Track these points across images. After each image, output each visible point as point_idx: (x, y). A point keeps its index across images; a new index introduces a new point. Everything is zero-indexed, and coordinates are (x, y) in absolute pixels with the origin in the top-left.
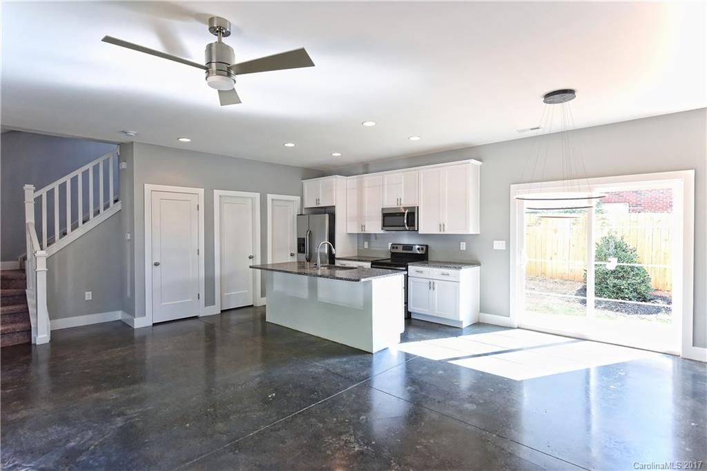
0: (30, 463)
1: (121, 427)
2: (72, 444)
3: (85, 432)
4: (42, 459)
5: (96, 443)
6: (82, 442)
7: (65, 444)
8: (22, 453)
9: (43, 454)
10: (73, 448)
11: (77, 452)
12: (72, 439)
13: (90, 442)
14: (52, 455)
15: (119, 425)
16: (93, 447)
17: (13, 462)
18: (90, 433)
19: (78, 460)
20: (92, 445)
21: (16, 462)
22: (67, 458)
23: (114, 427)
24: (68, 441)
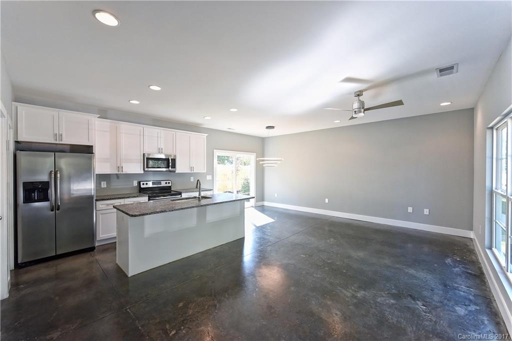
0: (418, 308)
1: (364, 290)
2: (392, 301)
3: (381, 302)
4: (410, 306)
5: (382, 293)
6: (387, 298)
7: (396, 304)
8: (419, 316)
9: (409, 307)
10: (394, 299)
11: (394, 296)
12: (389, 304)
13: (384, 295)
14: (405, 304)
15: (364, 292)
16: (386, 292)
17: (425, 315)
18: (379, 300)
19: (397, 292)
20: (385, 294)
21: (424, 314)
22: (400, 297)
23: (366, 293)
24: (393, 304)
